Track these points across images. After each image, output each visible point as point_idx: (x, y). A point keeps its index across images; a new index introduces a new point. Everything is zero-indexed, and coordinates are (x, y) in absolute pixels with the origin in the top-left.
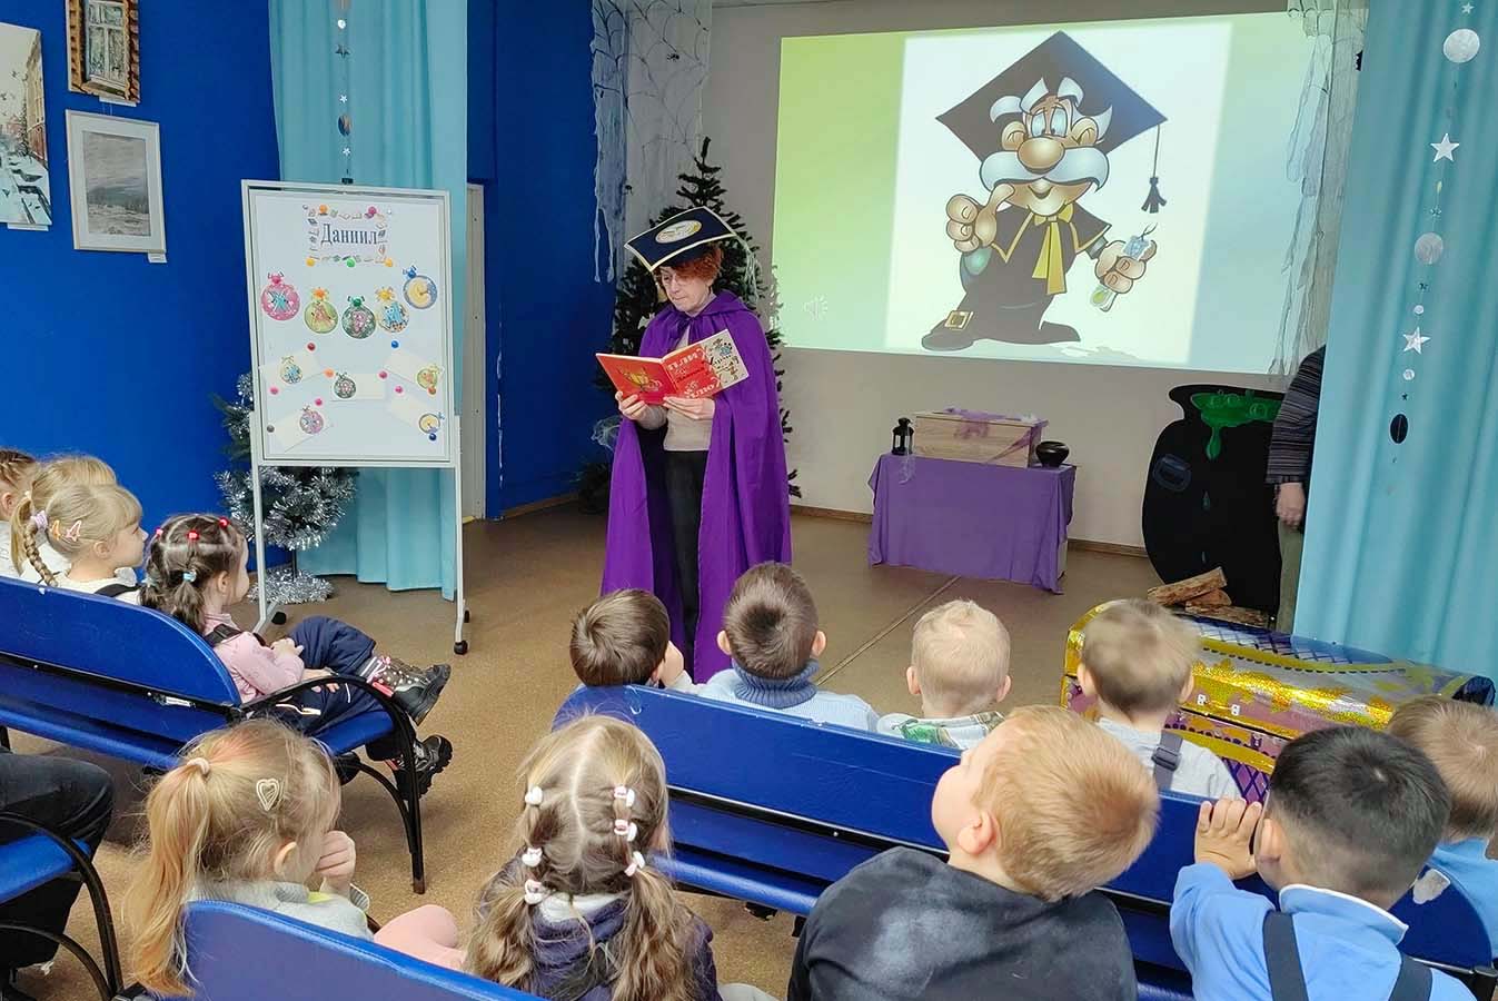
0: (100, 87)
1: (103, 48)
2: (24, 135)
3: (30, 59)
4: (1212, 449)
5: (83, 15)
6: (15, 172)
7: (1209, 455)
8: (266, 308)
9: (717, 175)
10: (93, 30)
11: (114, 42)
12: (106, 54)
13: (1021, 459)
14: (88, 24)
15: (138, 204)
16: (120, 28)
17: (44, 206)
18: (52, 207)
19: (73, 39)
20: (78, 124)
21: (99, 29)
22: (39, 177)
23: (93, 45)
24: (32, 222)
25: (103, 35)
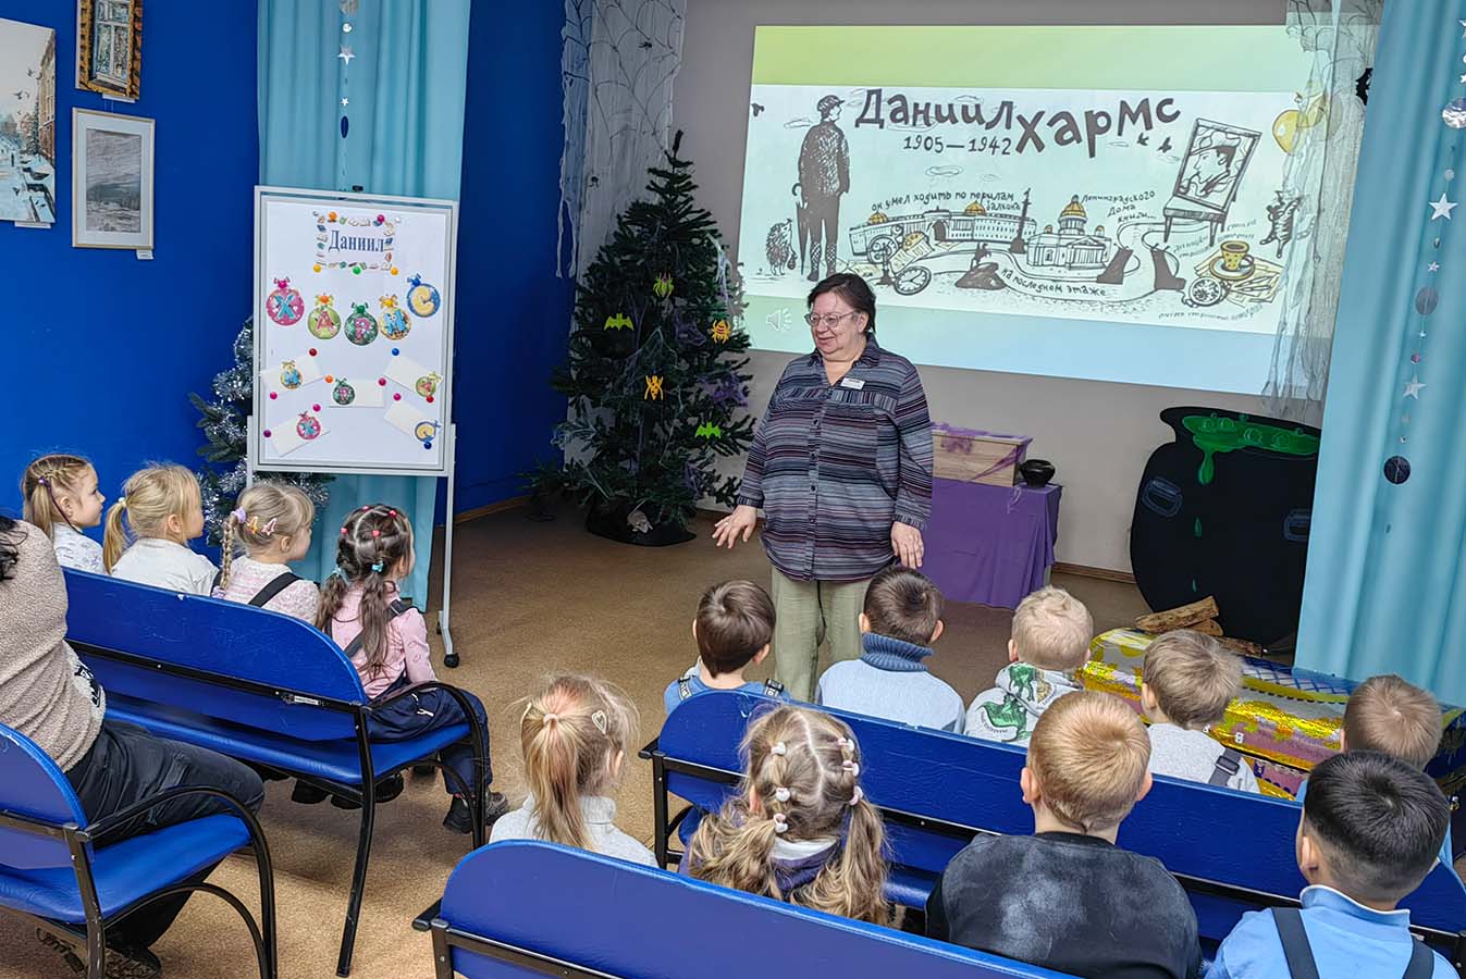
0: (105, 84)
1: (109, 46)
2: (36, 134)
3: (45, 57)
4: (1205, 474)
5: (93, 13)
6: (25, 170)
7: (1201, 479)
8: (270, 313)
9: (689, 170)
10: (101, 27)
11: (120, 39)
12: (112, 52)
13: (1005, 477)
14: (97, 22)
15: (131, 201)
16: (124, 25)
17: (49, 203)
18: (56, 205)
19: (83, 37)
20: (84, 122)
21: (107, 26)
22: (47, 175)
23: (101, 43)
24: (38, 220)
25: (110, 33)
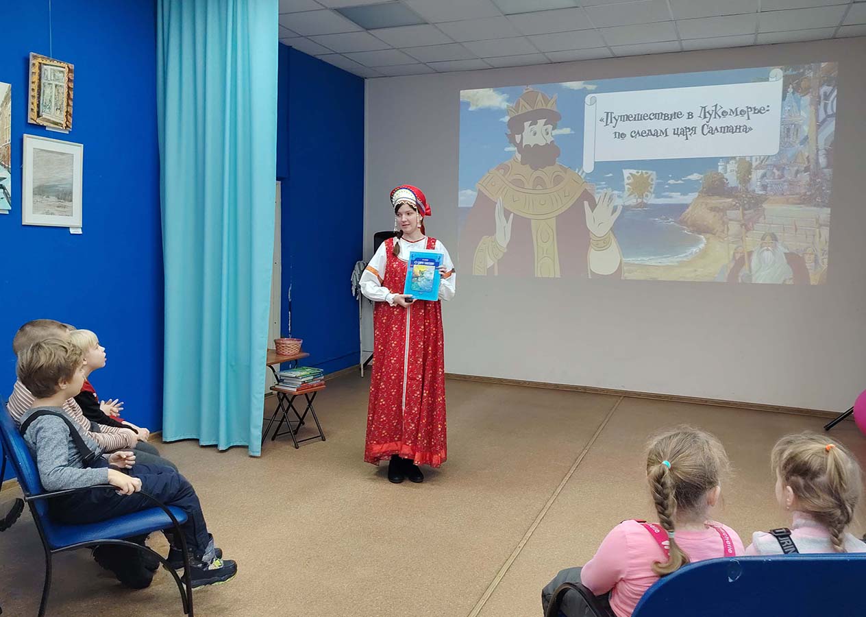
0: (48, 121)
1: (51, 96)
3: (4, 101)
5: (40, 75)
10: (46, 84)
11: (59, 93)
12: (53, 100)
14: (43, 81)
15: (66, 196)
16: (60, 84)
17: (7, 197)
18: (12, 198)
19: (33, 87)
20: (31, 143)
21: (50, 84)
22: (5, 178)
23: (46, 94)
25: (52, 88)
